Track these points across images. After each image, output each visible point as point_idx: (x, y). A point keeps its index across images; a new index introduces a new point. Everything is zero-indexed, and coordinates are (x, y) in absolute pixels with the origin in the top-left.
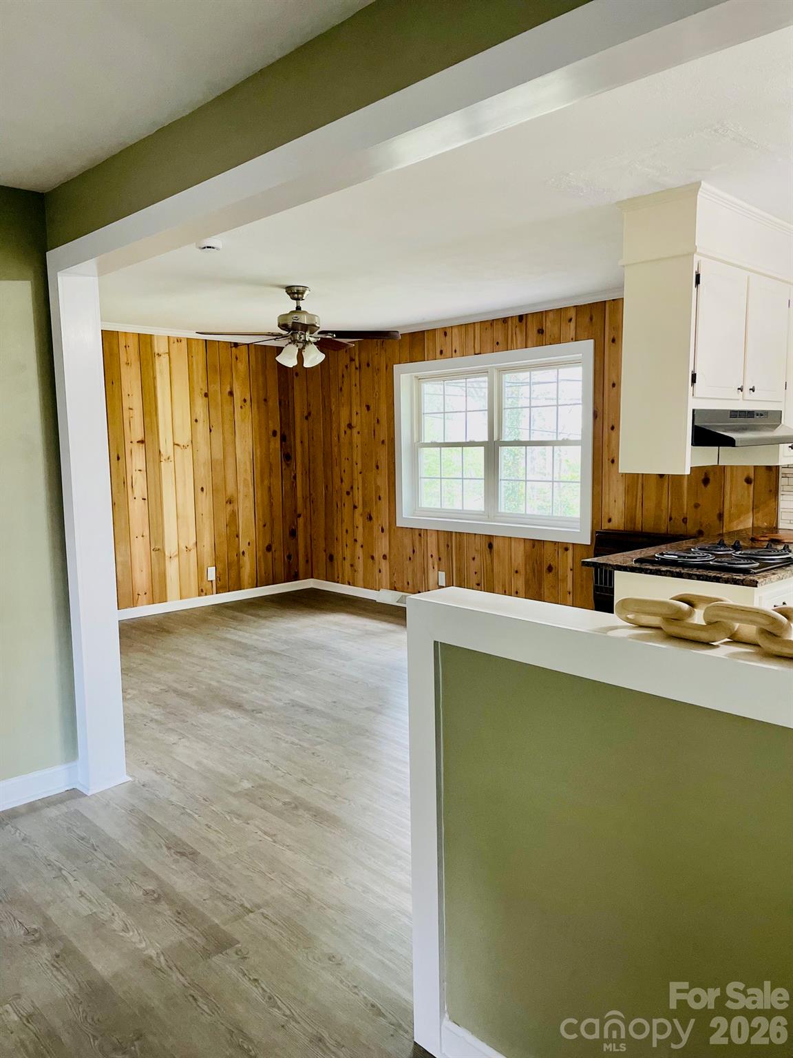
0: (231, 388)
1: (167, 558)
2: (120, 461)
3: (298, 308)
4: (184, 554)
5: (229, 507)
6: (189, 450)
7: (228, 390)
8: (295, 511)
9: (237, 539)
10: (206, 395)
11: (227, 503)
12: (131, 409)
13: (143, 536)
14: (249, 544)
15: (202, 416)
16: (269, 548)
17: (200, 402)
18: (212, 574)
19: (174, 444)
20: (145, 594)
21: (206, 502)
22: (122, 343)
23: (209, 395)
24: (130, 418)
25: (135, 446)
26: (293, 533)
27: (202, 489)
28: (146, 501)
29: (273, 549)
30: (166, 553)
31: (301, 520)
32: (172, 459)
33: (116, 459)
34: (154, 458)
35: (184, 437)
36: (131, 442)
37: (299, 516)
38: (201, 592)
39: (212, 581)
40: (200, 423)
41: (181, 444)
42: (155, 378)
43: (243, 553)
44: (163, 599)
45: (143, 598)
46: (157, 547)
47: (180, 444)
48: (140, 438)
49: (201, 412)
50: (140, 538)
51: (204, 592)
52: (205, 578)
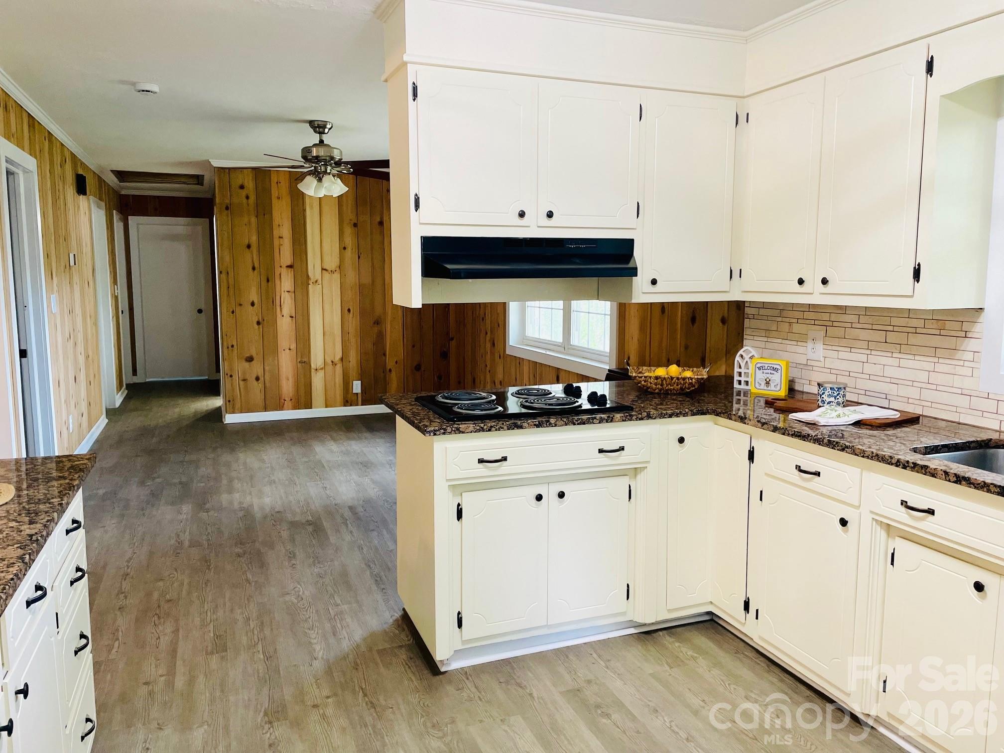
0: (382, 218)
1: (313, 371)
2: (270, 283)
3: (321, 141)
4: (330, 367)
5: (376, 329)
6: (337, 276)
7: (378, 219)
8: (448, 334)
9: (384, 358)
10: (355, 225)
11: (374, 323)
12: (282, 238)
13: (290, 349)
14: (396, 362)
15: (350, 244)
16: (418, 368)
17: (349, 231)
18: (357, 387)
19: (323, 269)
20: (291, 400)
21: (353, 322)
22: (274, 179)
23: (359, 225)
24: (280, 246)
25: (284, 271)
26: (445, 355)
27: (349, 310)
28: (294, 319)
29: (423, 369)
30: (312, 365)
31: (453, 343)
32: (321, 283)
33: (266, 280)
34: (302, 283)
35: (332, 262)
36: (281, 267)
37: (452, 339)
38: (347, 403)
39: (357, 394)
40: (349, 250)
41: (329, 269)
42: (304, 210)
43: (390, 370)
44: (308, 405)
45: (288, 403)
46: (304, 360)
47: (327, 268)
48: (289, 263)
49: (349, 241)
50: (288, 351)
51: (349, 402)
52: (351, 391)
